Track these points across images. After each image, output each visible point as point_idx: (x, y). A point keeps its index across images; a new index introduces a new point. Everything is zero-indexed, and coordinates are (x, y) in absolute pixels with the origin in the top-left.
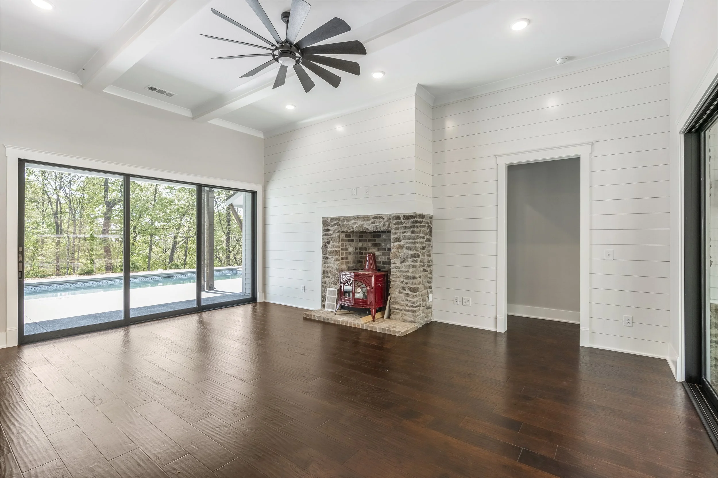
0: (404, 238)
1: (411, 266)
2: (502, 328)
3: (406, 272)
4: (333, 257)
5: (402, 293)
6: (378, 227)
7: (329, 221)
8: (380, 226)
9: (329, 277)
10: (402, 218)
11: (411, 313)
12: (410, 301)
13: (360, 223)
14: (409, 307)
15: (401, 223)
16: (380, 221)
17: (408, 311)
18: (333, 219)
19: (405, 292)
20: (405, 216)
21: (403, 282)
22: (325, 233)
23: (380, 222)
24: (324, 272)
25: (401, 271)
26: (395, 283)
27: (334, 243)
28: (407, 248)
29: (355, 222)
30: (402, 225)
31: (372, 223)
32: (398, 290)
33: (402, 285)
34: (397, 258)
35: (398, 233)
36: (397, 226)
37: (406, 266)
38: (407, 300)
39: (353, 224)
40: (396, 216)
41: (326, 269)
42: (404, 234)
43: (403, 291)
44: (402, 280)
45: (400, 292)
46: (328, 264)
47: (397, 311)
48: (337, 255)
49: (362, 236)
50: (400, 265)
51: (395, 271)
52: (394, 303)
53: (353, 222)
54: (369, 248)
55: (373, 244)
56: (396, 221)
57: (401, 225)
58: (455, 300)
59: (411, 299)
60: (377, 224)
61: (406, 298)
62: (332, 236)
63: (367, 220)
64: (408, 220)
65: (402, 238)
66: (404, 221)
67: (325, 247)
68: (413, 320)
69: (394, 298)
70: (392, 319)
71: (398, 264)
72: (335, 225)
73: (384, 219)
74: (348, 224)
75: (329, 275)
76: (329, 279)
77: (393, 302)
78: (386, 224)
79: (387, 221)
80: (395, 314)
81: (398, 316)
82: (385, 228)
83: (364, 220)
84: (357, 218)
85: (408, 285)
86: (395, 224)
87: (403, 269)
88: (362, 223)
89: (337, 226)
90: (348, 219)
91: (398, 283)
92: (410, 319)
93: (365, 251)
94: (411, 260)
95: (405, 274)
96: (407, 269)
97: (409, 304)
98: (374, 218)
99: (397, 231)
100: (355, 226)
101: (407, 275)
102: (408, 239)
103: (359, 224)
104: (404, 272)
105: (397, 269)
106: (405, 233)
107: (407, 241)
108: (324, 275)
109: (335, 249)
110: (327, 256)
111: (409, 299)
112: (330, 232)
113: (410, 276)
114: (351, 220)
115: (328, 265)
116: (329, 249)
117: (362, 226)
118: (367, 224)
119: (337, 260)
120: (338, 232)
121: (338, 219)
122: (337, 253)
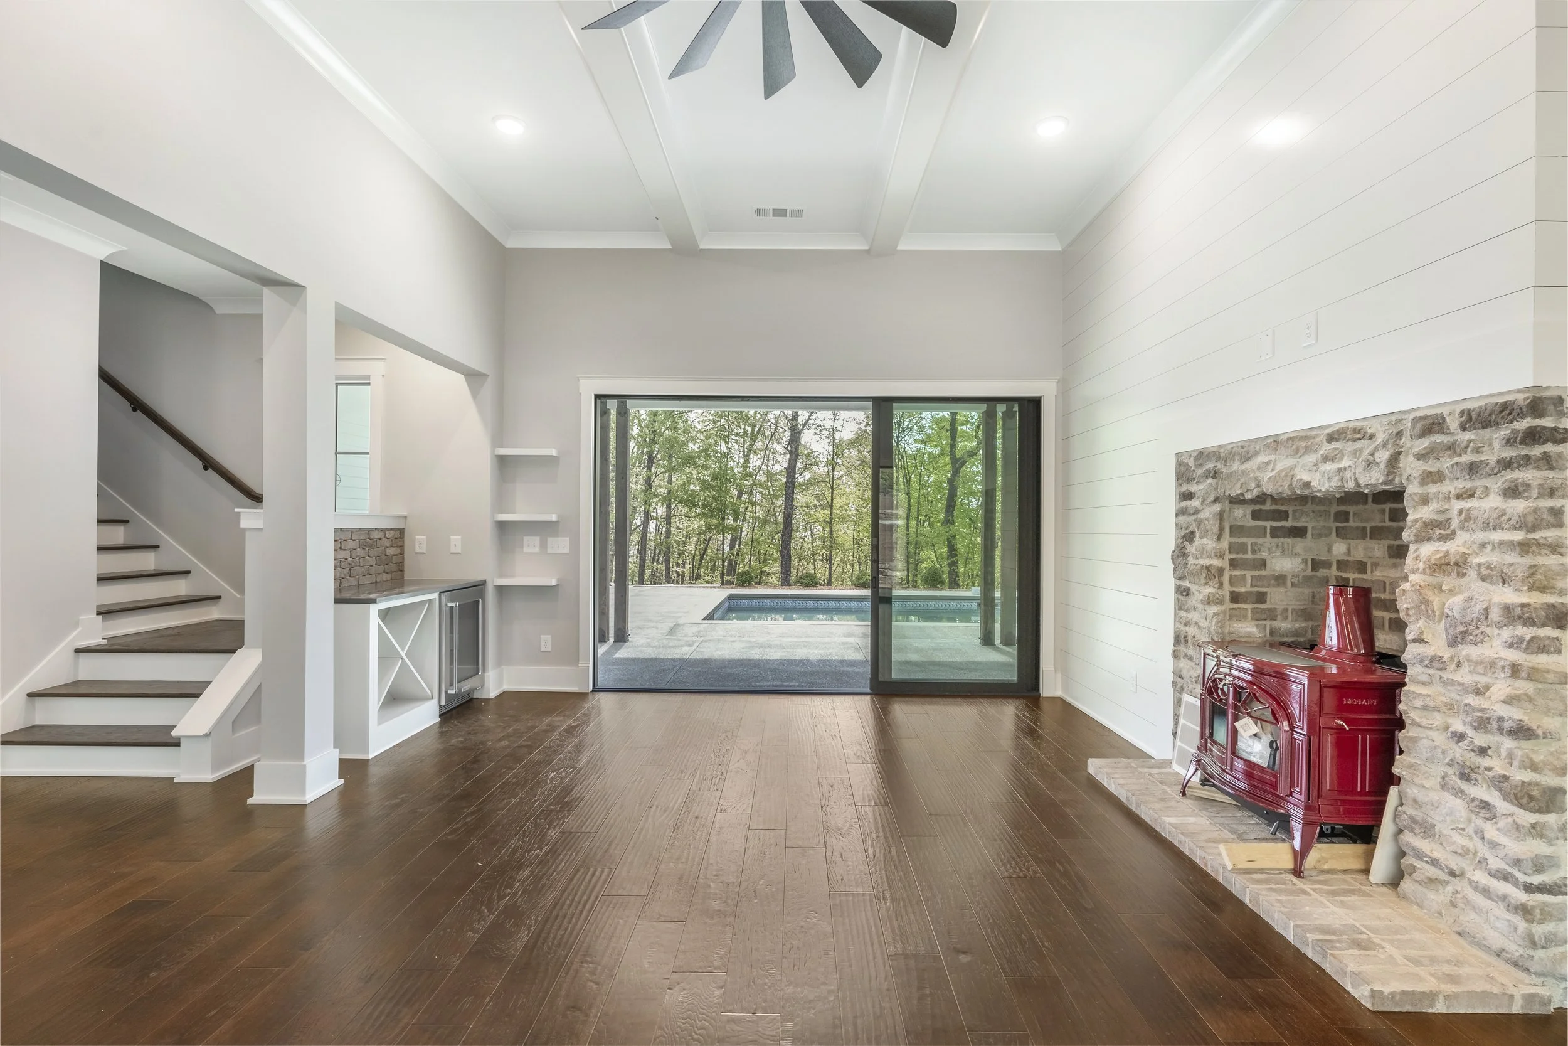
0: (1469, 520)
1: (1503, 668)
3: (1478, 692)
4: (1203, 589)
5: (1459, 793)
6: (1348, 474)
7: (1191, 463)
8: (1355, 468)
9: (1191, 659)
10: (1455, 425)
11: (1502, 913)
12: (1497, 846)
13: (1283, 462)
14: (1495, 877)
15: (1452, 450)
16: (1356, 450)
18: (1201, 456)
19: (1472, 792)
20: (1469, 412)
21: (1460, 737)
22: (1182, 505)
23: (1356, 454)
24: (1177, 641)
25: (1452, 683)
26: (1422, 733)
27: (1205, 541)
28: (1484, 572)
29: (1266, 459)
30: (1456, 460)
31: (1326, 459)
32: (1439, 769)
33: (1459, 752)
34: (1430, 616)
35: (1437, 497)
36: (1432, 466)
37: (1477, 663)
38: (1482, 837)
39: (1261, 468)
40: (1424, 418)
42: (1469, 505)
43: (1464, 785)
44: (1458, 726)
46: (1187, 611)
47: (1436, 874)
48: (1211, 583)
49: (1347, 513)
50: (1447, 653)
51: (1425, 678)
52: (1420, 831)
56: (1424, 443)
57: (1450, 456)
59: (1503, 840)
60: (1345, 463)
61: (1479, 822)
62: (1198, 517)
63: (1308, 450)
64: (1487, 433)
65: (1455, 524)
66: (1467, 436)
67: (1180, 554)
68: (1518, 951)
69: (1419, 803)
70: (1405, 898)
71: (1437, 645)
72: (1208, 478)
73: (1372, 437)
74: (1243, 472)
75: (1191, 651)
77: (1413, 820)
78: (1378, 460)
79: (1384, 445)
80: (1425, 886)
81: (1436, 898)
82: (1374, 479)
83: (1297, 451)
84: (1276, 443)
85: (1488, 763)
86: (1422, 456)
87: (1464, 676)
88: (1290, 462)
89: (1211, 481)
90: (1245, 451)
91: (1440, 739)
92: (1500, 942)
93: (1357, 576)
94: (1507, 634)
95: (1472, 701)
96: (1483, 680)
97: (1495, 863)
98: (1331, 438)
99: (1432, 489)
100: (1267, 477)
101: (1483, 710)
102: (1487, 530)
103: (1279, 467)
104: (1465, 689)
105: (1431, 671)
106: (1472, 496)
107: (1481, 536)
108: (1178, 648)
109: (1207, 562)
110: (1188, 582)
112: (1195, 503)
113: (1501, 719)
114: (1256, 453)
115: (1189, 617)
116: (1191, 561)
117: (1289, 473)
118: (1304, 467)
119: (1212, 600)
120: (1217, 500)
121: (1214, 453)
122: (1209, 575)
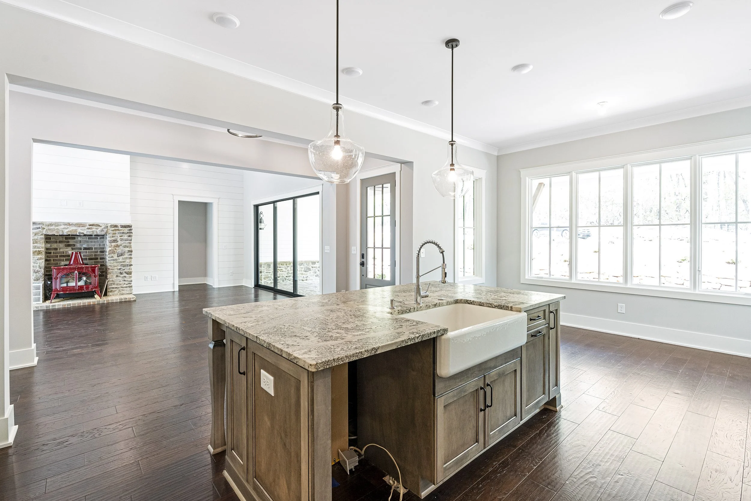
0: (122, 240)
2: (177, 289)
4: (36, 256)
5: (120, 277)
6: (93, 232)
8: (96, 231)
10: (120, 227)
11: (128, 288)
13: (74, 228)
14: (127, 284)
15: (118, 230)
16: (97, 228)
17: (126, 287)
19: (122, 275)
20: (122, 226)
21: (120, 269)
25: (118, 262)
26: (113, 270)
28: (125, 246)
29: (66, 227)
30: (119, 232)
31: (88, 229)
32: (115, 275)
33: (119, 271)
34: (114, 253)
35: (115, 236)
36: (114, 232)
37: (123, 259)
38: (125, 280)
39: (64, 228)
40: (114, 225)
42: (122, 238)
43: (120, 275)
45: (117, 276)
47: (115, 289)
48: (40, 254)
50: (117, 258)
51: (113, 263)
52: (113, 285)
53: (63, 227)
54: (59, 249)
55: (65, 245)
56: (113, 229)
58: (146, 278)
59: (128, 279)
60: (94, 230)
61: (123, 279)
63: (82, 227)
65: (119, 240)
66: (121, 228)
68: (130, 292)
69: (112, 281)
70: (110, 296)
72: (38, 229)
73: (101, 226)
74: (56, 229)
77: (111, 283)
78: (103, 230)
79: (104, 228)
80: (113, 292)
81: (116, 293)
82: (100, 233)
83: (79, 226)
84: (68, 224)
85: (125, 271)
86: (112, 231)
87: (121, 260)
88: (76, 228)
89: (40, 230)
90: (57, 224)
91: (116, 270)
92: (128, 292)
93: (54, 251)
94: (128, 254)
95: (122, 263)
96: (124, 261)
98: (90, 225)
100: (66, 231)
101: (124, 264)
102: (125, 241)
103: (71, 229)
105: (114, 261)
109: (38, 250)
111: (125, 279)
114: (61, 225)
117: (76, 230)
118: (81, 230)
119: (41, 259)
120: (42, 235)
121: (41, 223)
122: (39, 253)
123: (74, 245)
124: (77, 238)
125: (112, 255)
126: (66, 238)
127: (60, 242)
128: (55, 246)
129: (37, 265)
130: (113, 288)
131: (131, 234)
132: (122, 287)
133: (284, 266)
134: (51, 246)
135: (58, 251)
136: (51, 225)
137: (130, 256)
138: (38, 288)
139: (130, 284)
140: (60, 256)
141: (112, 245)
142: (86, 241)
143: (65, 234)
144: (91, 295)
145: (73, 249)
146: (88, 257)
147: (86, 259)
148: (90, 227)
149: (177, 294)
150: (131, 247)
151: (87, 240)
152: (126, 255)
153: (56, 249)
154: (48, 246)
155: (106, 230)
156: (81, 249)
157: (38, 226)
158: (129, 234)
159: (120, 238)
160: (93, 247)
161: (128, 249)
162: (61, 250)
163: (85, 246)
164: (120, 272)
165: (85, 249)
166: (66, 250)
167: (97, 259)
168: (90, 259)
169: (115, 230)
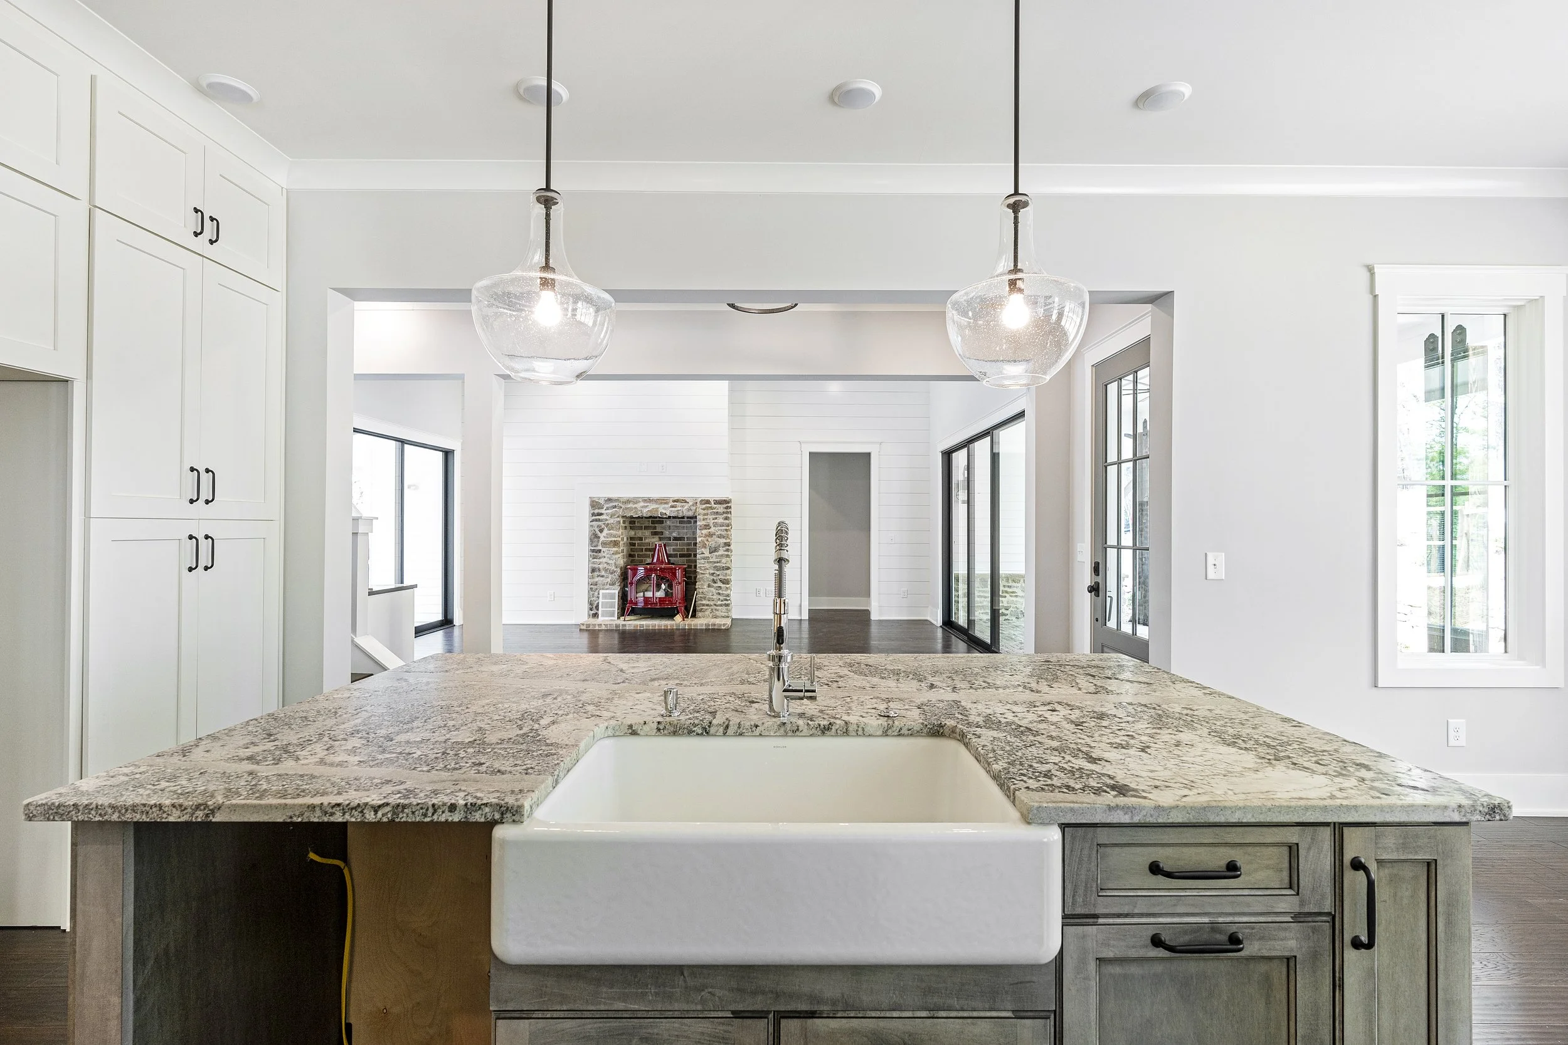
0: (715, 525)
1: (724, 556)
2: (805, 616)
4: (611, 549)
6: (680, 512)
7: (602, 502)
8: (684, 510)
9: (603, 576)
10: (713, 503)
11: (724, 608)
12: (723, 594)
13: (655, 506)
14: (722, 601)
15: (711, 508)
17: (721, 605)
18: (610, 500)
19: (716, 585)
20: (716, 501)
21: (713, 574)
22: (594, 518)
23: (683, 506)
24: (593, 570)
25: (710, 562)
26: (704, 575)
27: (611, 531)
29: (646, 504)
31: (672, 507)
32: (706, 584)
33: (712, 577)
35: (707, 519)
36: (706, 512)
37: (718, 556)
38: (719, 594)
39: (643, 507)
40: (704, 500)
41: (596, 566)
42: (716, 521)
43: (714, 585)
44: (712, 571)
45: (709, 586)
46: (600, 558)
47: (706, 607)
48: (615, 547)
50: (709, 555)
51: (703, 563)
52: (703, 599)
53: (642, 504)
54: (645, 538)
55: (651, 532)
56: (704, 506)
57: (711, 510)
58: (758, 593)
60: (679, 508)
61: (717, 591)
62: (607, 522)
63: (664, 504)
64: (719, 506)
65: (711, 525)
66: (715, 506)
67: (594, 537)
68: (726, 614)
69: (702, 593)
70: (700, 617)
71: (707, 554)
72: (613, 508)
73: (687, 503)
74: (635, 508)
75: (603, 573)
76: (602, 579)
77: (701, 597)
78: (691, 509)
79: (693, 505)
80: (704, 611)
81: (707, 613)
82: (690, 514)
83: (661, 503)
84: (649, 500)
85: (720, 577)
86: (703, 509)
87: (714, 559)
88: (657, 506)
89: (615, 510)
90: (635, 501)
91: (708, 576)
92: (723, 614)
93: (639, 542)
94: (724, 549)
95: (716, 565)
96: (718, 560)
97: (722, 598)
98: (674, 501)
99: (706, 517)
100: (645, 510)
102: (720, 526)
103: (652, 507)
104: (715, 562)
105: (705, 561)
106: (716, 519)
108: (593, 575)
109: (613, 539)
110: (600, 547)
111: (720, 592)
112: (604, 517)
113: (723, 567)
114: (638, 502)
115: (600, 560)
116: (602, 539)
117: (657, 510)
118: (664, 508)
119: (616, 553)
120: (618, 517)
121: (617, 500)
122: (616, 544)
123: (662, 533)
124: (666, 522)
125: (703, 549)
126: (653, 522)
127: (646, 528)
128: (640, 533)
129: (613, 562)
130: (703, 605)
131: (729, 515)
132: (715, 605)
133: (1019, 585)
134: (635, 534)
135: (643, 541)
136: (628, 501)
137: (726, 553)
138: (612, 596)
139: (727, 600)
140: (646, 550)
141: (702, 534)
142: (676, 526)
143: (645, 515)
144: (670, 614)
145: (660, 539)
146: (678, 553)
147: (675, 556)
148: (675, 503)
149: (805, 625)
150: (727, 537)
151: (678, 525)
152: (721, 552)
153: (641, 539)
154: (632, 533)
155: (694, 508)
156: (669, 539)
157: (614, 504)
158: (726, 515)
159: (714, 521)
160: (686, 537)
161: (723, 540)
162: (647, 541)
163: (675, 535)
164: (713, 580)
165: (676, 539)
166: (653, 540)
167: (689, 555)
168: (682, 556)
169: (707, 508)
